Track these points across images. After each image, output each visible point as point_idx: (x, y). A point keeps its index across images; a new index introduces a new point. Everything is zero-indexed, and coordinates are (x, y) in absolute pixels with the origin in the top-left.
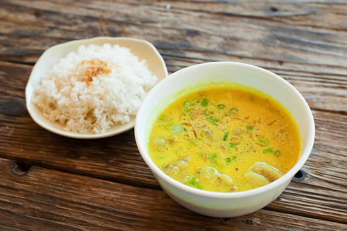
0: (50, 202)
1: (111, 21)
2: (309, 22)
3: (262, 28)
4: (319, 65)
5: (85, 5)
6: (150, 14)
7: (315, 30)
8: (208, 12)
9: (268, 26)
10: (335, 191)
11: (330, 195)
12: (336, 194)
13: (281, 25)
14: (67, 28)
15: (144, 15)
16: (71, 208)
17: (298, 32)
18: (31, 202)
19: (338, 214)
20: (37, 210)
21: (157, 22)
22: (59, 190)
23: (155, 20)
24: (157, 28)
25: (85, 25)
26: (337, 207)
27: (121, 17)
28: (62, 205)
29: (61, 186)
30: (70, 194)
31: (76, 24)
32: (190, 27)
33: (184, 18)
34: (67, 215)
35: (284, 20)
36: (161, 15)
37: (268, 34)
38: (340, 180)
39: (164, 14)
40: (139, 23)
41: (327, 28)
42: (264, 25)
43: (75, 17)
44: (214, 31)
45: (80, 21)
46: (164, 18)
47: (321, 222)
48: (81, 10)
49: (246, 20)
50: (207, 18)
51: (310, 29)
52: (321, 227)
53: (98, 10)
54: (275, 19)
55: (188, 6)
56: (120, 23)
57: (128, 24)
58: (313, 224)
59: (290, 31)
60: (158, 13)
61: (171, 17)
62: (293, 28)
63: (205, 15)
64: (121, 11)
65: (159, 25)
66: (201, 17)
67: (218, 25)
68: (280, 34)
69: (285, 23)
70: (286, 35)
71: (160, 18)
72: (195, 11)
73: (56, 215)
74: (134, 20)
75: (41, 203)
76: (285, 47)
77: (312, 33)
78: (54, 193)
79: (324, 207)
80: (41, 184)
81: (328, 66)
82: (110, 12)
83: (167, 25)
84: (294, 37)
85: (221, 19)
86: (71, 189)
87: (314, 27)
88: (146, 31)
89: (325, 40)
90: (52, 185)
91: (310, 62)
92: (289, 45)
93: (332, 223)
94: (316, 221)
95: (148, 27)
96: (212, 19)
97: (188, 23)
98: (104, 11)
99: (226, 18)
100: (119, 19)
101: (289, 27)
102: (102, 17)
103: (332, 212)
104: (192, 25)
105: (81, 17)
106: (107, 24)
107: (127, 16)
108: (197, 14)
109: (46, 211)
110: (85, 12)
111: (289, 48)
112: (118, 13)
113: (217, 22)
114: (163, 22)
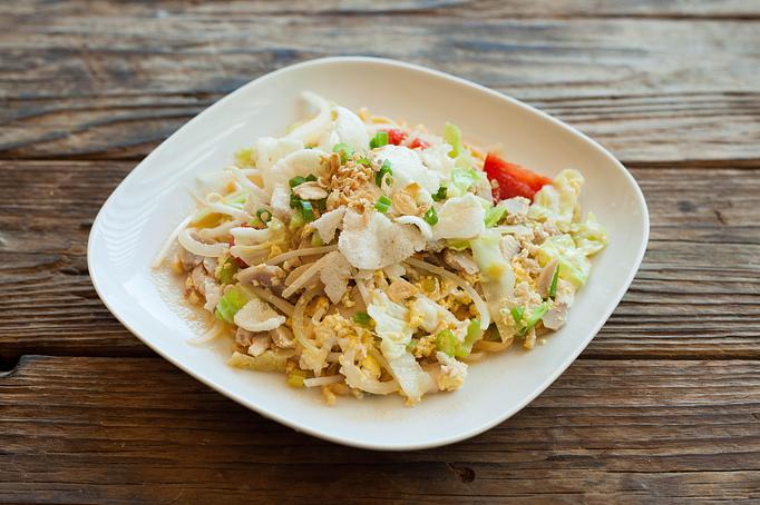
0: (85, 419)
1: (107, 53)
2: (508, 10)
3: (421, 30)
4: (551, 85)
5: (40, 28)
6: (185, 30)
7: (525, 23)
8: (303, 14)
9: (432, 26)
10: (646, 304)
11: (640, 312)
12: (651, 310)
13: (457, 21)
14: (15, 76)
15: (174, 34)
16: (132, 422)
17: (492, 30)
18: (42, 425)
19: (665, 345)
20: (61, 438)
21: (206, 44)
22: (97, 393)
23: (201, 40)
24: (208, 55)
25: (54, 67)
26: (659, 332)
27: (127, 41)
28: (110, 419)
29: (98, 384)
30: (121, 395)
31: (33, 66)
32: (277, 46)
33: (260, 30)
34: (127, 438)
35: (458, 11)
36: (208, 30)
37: (435, 39)
38: (650, 284)
39: (214, 26)
40: (167, 50)
41: (545, 17)
42: (423, 25)
43: (27, 54)
44: (327, 47)
45: (40, 61)
46: (218, 35)
47: (636, 363)
48: (35, 38)
49: (386, 19)
50: (305, 25)
51: (515, 22)
52: (640, 372)
53: (73, 34)
54: (441, 11)
55: (259, 7)
56: (127, 55)
57: (146, 54)
58: (623, 369)
59: (477, 30)
60: (201, 26)
61: (230, 30)
62: (480, 23)
63: (299, 19)
64: (121, 31)
65: (212, 49)
66: (293, 24)
67: (332, 35)
68: (459, 37)
69: (462, 17)
70: (471, 38)
71: (210, 36)
72: (276, 14)
73: (104, 440)
74: (154, 45)
75: (63, 424)
76: (475, 60)
77: (520, 29)
78: (86, 399)
79: (634, 336)
80: (53, 386)
81: (569, 84)
82: (100, 35)
83: (227, 47)
84: (489, 39)
85: (333, 23)
86: (120, 385)
87: (520, 16)
88: (188, 63)
89: (549, 38)
90: (77, 385)
91: (533, 82)
92: (482, 56)
93: (658, 362)
94: (628, 363)
95: (188, 56)
96: (316, 25)
97: (268, 38)
98: (85, 35)
99: (345, 21)
100: (121, 46)
101: (474, 23)
102: (85, 46)
103: (652, 343)
104: (279, 41)
105: (39, 52)
106: (99, 59)
107: (137, 39)
108: (283, 20)
109: (80, 436)
110: (45, 42)
111: (485, 61)
112: (117, 37)
113: (329, 29)
114: (217, 42)
